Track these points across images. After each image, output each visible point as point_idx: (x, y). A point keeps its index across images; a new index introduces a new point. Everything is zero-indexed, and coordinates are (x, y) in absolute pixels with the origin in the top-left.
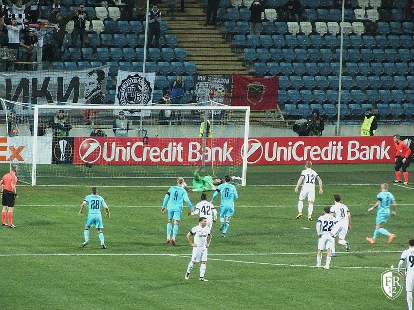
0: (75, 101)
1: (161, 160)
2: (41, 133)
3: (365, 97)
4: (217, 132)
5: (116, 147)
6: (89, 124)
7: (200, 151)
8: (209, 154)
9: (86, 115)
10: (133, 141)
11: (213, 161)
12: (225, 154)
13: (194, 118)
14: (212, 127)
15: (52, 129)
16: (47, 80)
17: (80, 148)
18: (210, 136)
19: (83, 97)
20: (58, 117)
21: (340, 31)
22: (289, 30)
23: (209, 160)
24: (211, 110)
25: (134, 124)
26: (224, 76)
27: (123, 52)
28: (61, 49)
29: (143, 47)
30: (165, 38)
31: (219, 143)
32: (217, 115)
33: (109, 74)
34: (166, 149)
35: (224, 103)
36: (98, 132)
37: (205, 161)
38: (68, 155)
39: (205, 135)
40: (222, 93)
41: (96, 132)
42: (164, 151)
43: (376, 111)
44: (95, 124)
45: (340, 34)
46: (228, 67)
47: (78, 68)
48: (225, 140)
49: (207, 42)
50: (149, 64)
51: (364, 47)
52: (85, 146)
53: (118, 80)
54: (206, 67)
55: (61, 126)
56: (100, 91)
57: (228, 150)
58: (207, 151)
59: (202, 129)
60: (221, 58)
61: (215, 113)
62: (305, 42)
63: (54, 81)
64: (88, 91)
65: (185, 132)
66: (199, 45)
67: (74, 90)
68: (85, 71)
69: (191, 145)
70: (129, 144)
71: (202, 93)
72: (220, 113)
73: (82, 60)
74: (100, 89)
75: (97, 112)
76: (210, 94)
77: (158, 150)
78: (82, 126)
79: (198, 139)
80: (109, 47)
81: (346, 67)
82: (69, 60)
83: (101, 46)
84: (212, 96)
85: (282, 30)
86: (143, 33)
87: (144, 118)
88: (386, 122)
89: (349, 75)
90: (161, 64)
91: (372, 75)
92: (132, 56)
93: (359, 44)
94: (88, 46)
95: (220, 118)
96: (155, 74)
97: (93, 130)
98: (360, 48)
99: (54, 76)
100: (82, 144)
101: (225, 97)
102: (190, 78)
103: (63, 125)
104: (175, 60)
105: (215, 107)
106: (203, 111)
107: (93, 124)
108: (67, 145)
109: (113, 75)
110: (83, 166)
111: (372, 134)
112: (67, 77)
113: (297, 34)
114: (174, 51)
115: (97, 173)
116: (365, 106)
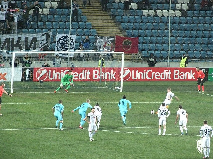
0: (34, 49)
1: (79, 79)
2: (16, 66)
3: (182, 48)
4: (107, 65)
5: (55, 72)
6: (42, 61)
7: (99, 74)
8: (104, 75)
9: (40, 56)
10: (64, 69)
11: (105, 79)
12: (112, 76)
13: (96, 57)
14: (105, 62)
15: (21, 64)
16: (19, 39)
17: (36, 73)
18: (104, 67)
19: (39, 47)
20: (25, 57)
21: (169, 14)
22: (143, 14)
23: (103, 79)
24: (104, 53)
25: (65, 60)
26: (111, 37)
27: (59, 24)
28: (27, 23)
29: (69, 22)
30: (80, 17)
31: (109, 70)
32: (107, 56)
33: (52, 35)
34: (81, 73)
35: (111, 50)
36: (46, 65)
37: (102, 79)
38: (30, 77)
39: (101, 66)
40: (110, 45)
41: (45, 65)
42: (80, 74)
43: (187, 55)
44: (44, 61)
45: (169, 16)
46: (113, 32)
47: (36, 32)
48: (111, 69)
49: (102, 20)
50: (72, 30)
51: (181, 23)
52: (39, 72)
53: (57, 38)
54: (102, 32)
55: (27, 62)
56: (47, 44)
57: (113, 74)
58: (103, 74)
59: (100, 63)
60: (109, 28)
61: (107, 55)
62: (152, 20)
63: (23, 39)
64: (41, 44)
65: (91, 64)
66: (98, 21)
67: (34, 44)
68: (39, 34)
69: (94, 71)
70: (62, 71)
71: (100, 45)
72: (109, 55)
73: (38, 28)
74: (47, 43)
75: (46, 55)
76: (104, 45)
77: (77, 74)
78: (38, 62)
79: (98, 68)
80: (52, 22)
81: (172, 32)
82: (31, 28)
83: (48, 21)
84: (105, 46)
85: (140, 14)
86: (70, 15)
87: (70, 57)
88: (193, 60)
89: (174, 37)
90: (78, 30)
91: (185, 37)
92: (64, 27)
93: (178, 21)
94: (41, 21)
95: (109, 57)
96: (76, 35)
97: (43, 64)
98: (179, 24)
99: (23, 37)
100: (38, 71)
101: (112, 47)
102: (94, 37)
103: (28, 61)
104: (86, 28)
105: (106, 52)
106: (100, 54)
107: (43, 61)
108: (30, 72)
109: (54, 36)
110: (38, 83)
111: (186, 66)
112: (30, 37)
113: (148, 16)
114: (85, 24)
115: (45, 86)
116: (182, 52)
